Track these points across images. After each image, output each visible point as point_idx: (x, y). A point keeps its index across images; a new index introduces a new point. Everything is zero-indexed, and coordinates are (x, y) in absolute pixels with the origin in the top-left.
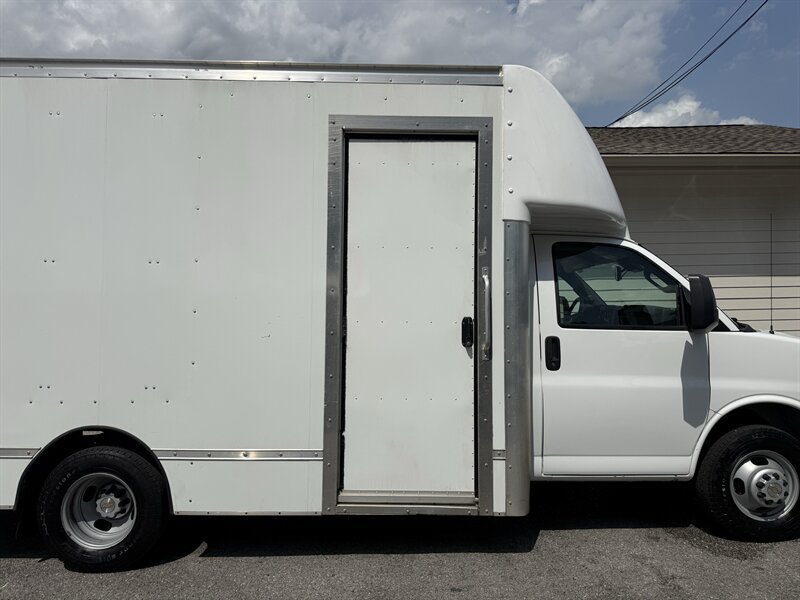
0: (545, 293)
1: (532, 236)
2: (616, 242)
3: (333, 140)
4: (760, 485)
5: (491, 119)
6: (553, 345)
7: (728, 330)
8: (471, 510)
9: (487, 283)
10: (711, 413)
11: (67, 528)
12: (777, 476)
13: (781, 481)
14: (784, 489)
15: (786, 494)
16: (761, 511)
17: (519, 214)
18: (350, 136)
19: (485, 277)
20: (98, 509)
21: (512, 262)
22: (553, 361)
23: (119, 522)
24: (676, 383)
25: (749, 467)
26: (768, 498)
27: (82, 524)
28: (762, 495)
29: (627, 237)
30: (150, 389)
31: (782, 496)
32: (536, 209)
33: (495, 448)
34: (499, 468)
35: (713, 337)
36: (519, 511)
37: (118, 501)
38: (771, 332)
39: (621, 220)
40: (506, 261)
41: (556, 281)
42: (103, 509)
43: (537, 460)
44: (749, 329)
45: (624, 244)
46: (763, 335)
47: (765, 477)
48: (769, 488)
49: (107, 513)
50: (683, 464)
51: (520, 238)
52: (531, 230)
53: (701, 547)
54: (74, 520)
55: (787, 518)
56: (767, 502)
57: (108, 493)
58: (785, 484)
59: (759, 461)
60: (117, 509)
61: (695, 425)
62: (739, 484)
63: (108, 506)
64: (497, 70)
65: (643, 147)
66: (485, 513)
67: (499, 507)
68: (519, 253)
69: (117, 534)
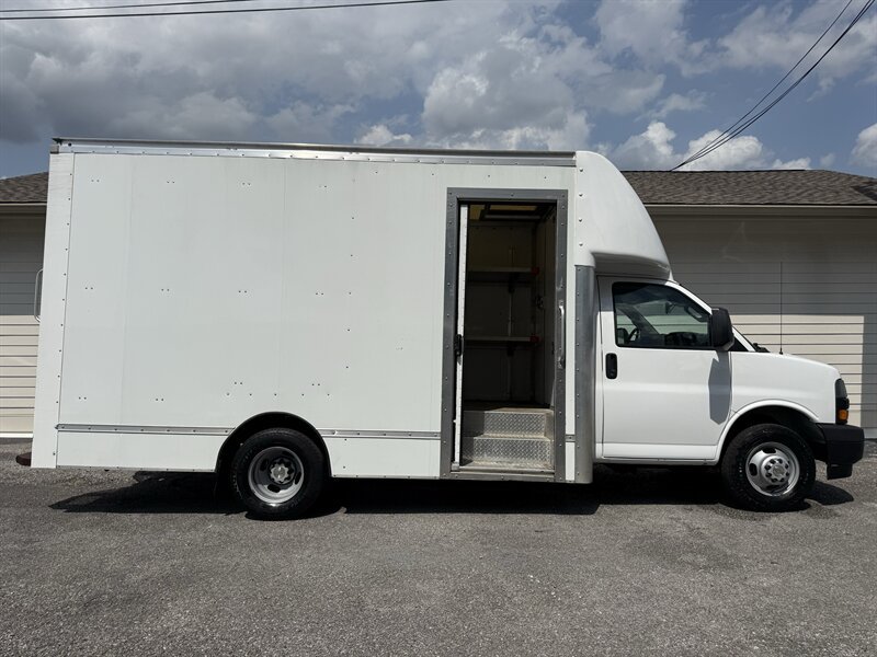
0: (606, 321)
1: (597, 277)
2: (661, 283)
3: (449, 206)
4: (767, 468)
5: (567, 191)
6: (612, 360)
7: (746, 350)
8: (549, 478)
9: (563, 312)
10: (732, 413)
11: (252, 487)
12: (780, 461)
13: (783, 465)
14: (786, 471)
15: (788, 475)
16: (770, 488)
17: (588, 261)
18: (461, 202)
19: (561, 307)
20: (272, 476)
21: (581, 297)
22: (612, 372)
23: (286, 486)
24: (705, 390)
25: (761, 454)
26: (773, 477)
27: (260, 486)
28: (769, 475)
29: (671, 278)
30: (316, 385)
31: (784, 476)
32: (599, 258)
33: (567, 433)
34: (570, 448)
35: (734, 356)
36: (584, 480)
37: (287, 469)
38: (781, 353)
39: (666, 266)
40: (577, 295)
41: (615, 312)
42: (276, 475)
43: (598, 446)
44: (765, 351)
45: (668, 284)
46: (773, 356)
47: (772, 461)
48: (775, 469)
49: (279, 479)
50: (711, 452)
51: (587, 277)
52: (596, 272)
53: (722, 513)
54: (256, 483)
55: (790, 494)
56: (773, 480)
57: (280, 464)
58: (787, 467)
59: (769, 450)
60: (286, 475)
61: (719, 422)
62: (753, 468)
63: (279, 473)
64: (573, 154)
65: (700, 196)
66: (559, 480)
67: (570, 476)
68: (587, 290)
69: (285, 495)
